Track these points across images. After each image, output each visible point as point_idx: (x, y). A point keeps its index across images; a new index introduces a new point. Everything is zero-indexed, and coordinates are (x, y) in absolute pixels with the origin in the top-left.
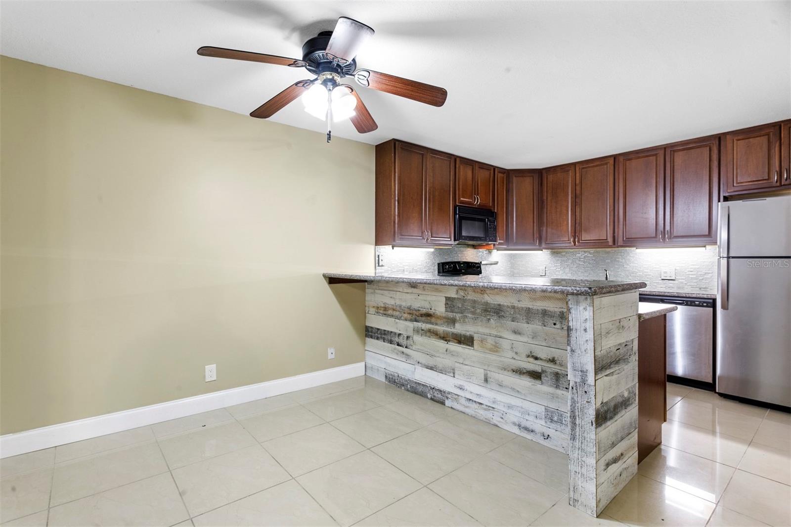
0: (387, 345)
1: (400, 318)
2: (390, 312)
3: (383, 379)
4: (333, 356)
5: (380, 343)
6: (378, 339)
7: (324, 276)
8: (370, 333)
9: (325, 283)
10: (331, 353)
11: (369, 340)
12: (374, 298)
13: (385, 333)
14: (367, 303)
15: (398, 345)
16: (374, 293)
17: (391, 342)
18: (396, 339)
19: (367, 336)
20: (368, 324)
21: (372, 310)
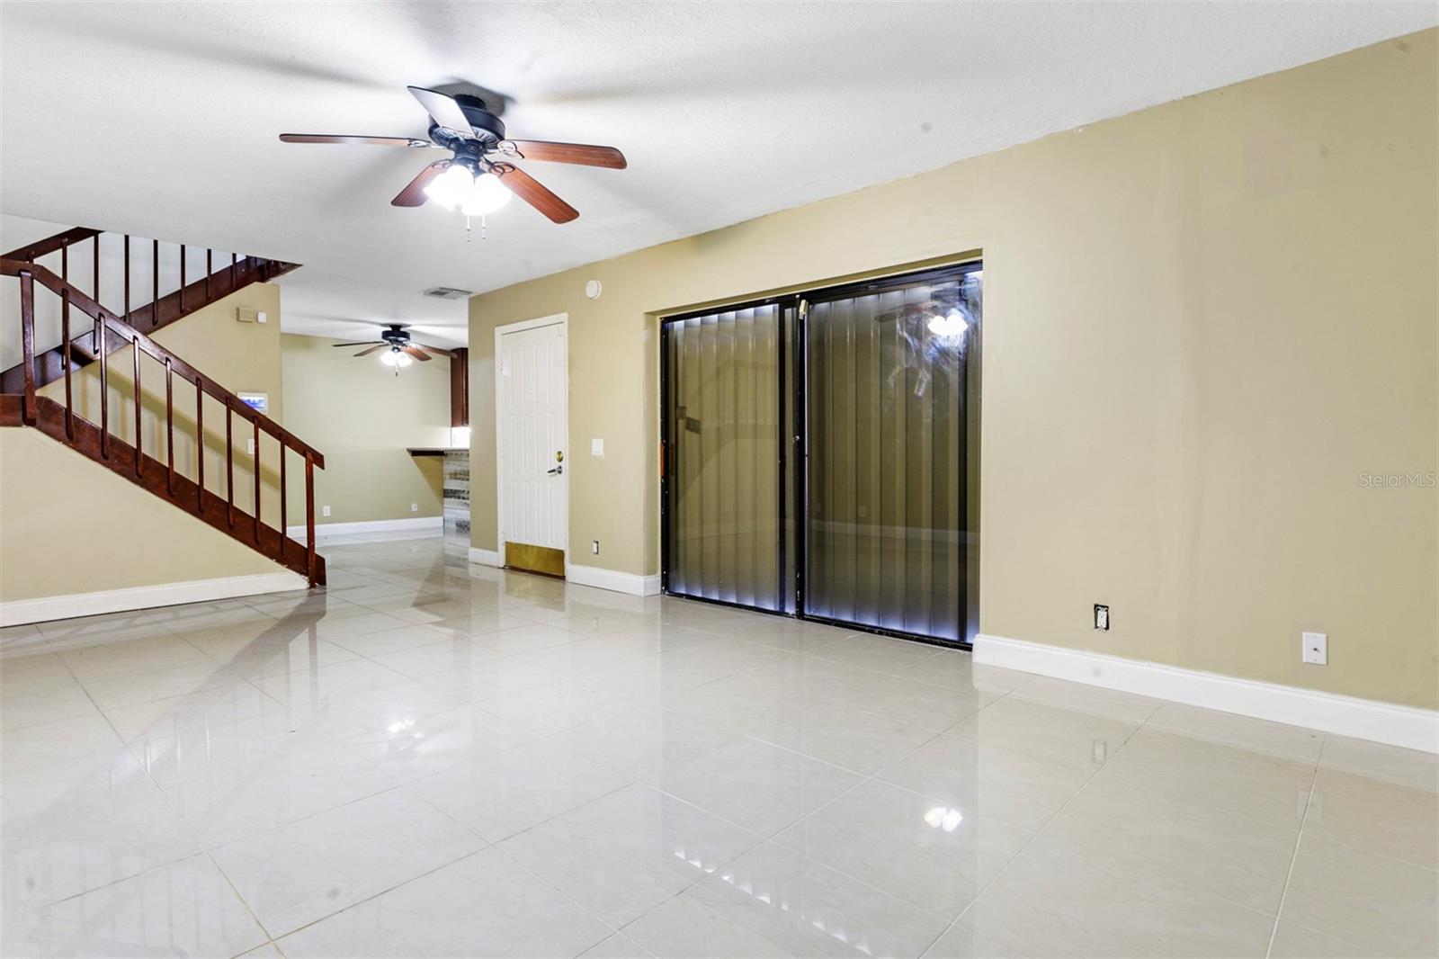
0: (457, 500)
1: (463, 480)
2: (458, 476)
3: (455, 526)
4: (416, 510)
5: (452, 500)
6: (451, 497)
7: (408, 450)
8: (447, 494)
9: (408, 455)
10: (414, 507)
11: (446, 499)
12: (450, 466)
13: (456, 491)
14: (445, 472)
15: (464, 498)
16: (448, 464)
17: (459, 498)
18: (462, 495)
19: (445, 496)
20: (445, 487)
21: (448, 477)
